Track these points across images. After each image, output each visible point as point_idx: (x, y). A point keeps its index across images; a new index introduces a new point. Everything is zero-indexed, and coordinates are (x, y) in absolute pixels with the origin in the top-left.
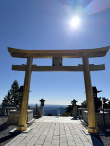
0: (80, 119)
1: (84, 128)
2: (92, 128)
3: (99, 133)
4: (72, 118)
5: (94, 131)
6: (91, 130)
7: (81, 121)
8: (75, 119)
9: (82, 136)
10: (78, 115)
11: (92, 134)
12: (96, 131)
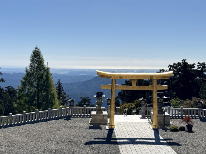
0: (148, 118)
1: (151, 126)
2: (155, 126)
3: (159, 129)
4: (141, 116)
5: (156, 127)
6: (154, 127)
7: (149, 120)
8: (143, 117)
9: (149, 130)
10: (146, 114)
11: (154, 129)
12: (157, 127)
